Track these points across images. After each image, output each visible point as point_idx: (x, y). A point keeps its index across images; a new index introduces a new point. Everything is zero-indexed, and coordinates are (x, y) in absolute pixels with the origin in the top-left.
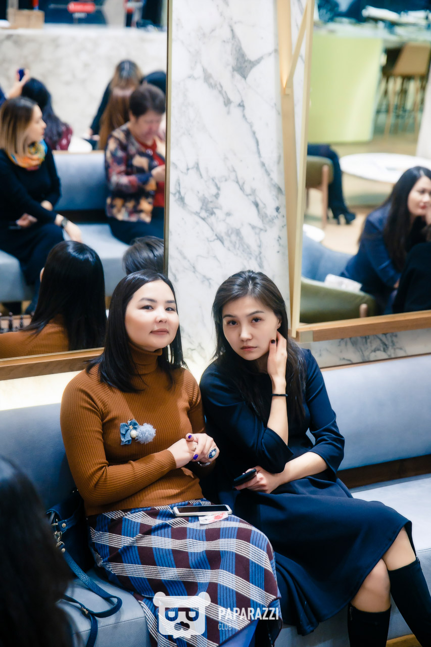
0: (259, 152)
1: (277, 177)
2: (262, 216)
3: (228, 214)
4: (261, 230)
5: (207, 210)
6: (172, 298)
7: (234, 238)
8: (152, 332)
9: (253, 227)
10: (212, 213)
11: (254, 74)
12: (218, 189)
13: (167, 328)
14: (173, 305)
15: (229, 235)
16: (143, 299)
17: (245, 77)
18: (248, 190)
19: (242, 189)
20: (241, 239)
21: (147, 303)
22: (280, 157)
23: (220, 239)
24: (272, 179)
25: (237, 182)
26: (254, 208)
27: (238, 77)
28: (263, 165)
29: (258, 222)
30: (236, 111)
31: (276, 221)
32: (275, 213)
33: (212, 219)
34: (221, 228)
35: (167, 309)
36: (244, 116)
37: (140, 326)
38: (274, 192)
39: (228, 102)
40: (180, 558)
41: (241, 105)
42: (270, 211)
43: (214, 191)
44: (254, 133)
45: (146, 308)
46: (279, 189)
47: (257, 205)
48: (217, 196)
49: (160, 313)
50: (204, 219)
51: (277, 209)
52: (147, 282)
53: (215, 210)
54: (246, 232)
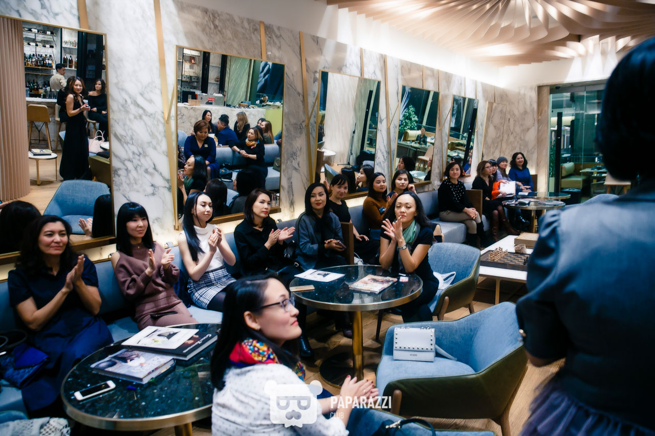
0: (384, 142)
4: (384, 162)
6: (384, 179)
7: (380, 164)
8: (380, 188)
13: (384, 187)
16: (377, 180)
17: (381, 124)
28: (384, 146)
35: (383, 182)
38: (386, 153)
39: (379, 130)
41: (381, 131)
45: (378, 183)
52: (378, 176)
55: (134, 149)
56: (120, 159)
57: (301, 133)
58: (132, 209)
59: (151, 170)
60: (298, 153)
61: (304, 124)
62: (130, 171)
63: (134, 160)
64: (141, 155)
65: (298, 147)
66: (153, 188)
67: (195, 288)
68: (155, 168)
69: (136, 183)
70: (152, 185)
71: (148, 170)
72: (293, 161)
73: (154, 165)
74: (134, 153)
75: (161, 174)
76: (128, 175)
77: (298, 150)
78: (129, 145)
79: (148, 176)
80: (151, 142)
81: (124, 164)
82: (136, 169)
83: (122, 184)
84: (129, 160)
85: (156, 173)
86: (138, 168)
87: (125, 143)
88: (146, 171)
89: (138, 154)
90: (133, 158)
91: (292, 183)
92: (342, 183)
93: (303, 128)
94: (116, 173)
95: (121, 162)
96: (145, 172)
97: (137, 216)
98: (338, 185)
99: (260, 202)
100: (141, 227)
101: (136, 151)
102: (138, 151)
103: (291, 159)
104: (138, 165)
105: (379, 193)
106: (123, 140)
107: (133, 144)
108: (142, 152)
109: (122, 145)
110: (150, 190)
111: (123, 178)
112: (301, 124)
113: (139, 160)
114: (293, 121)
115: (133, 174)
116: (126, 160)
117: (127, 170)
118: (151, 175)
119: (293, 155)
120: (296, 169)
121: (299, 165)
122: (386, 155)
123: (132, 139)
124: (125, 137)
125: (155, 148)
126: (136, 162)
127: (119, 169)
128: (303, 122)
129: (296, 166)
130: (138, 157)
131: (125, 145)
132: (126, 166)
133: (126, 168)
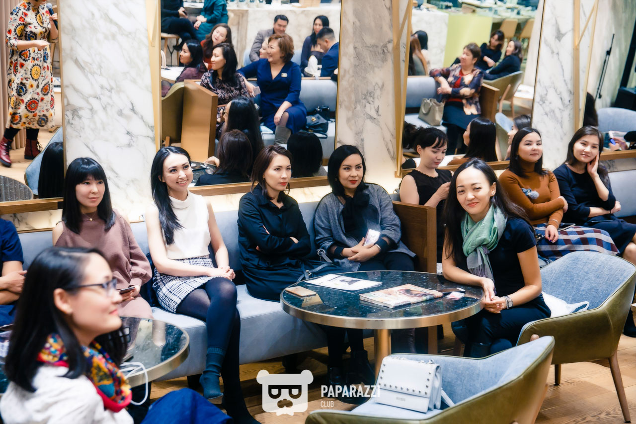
0: (563, 75)
1: (570, 86)
2: (563, 104)
3: (550, 103)
4: (563, 110)
5: (542, 101)
6: (540, 139)
7: (552, 114)
8: (531, 155)
9: (560, 109)
10: (544, 102)
11: (564, 39)
12: (547, 91)
13: (537, 152)
14: (540, 142)
15: (550, 113)
16: (526, 141)
17: (560, 41)
18: (558, 92)
19: (556, 91)
20: (555, 115)
21: (529, 142)
22: (571, 77)
23: (546, 114)
24: (568, 87)
25: (555, 89)
26: (560, 100)
27: (557, 41)
28: (565, 81)
29: (561, 107)
30: (556, 56)
31: (569, 106)
32: (568, 103)
33: (544, 105)
34: (547, 109)
35: (537, 144)
36: (559, 58)
37: (526, 153)
38: (569, 93)
39: (553, 52)
40: (567, 242)
41: (558, 54)
42: (567, 102)
43: (545, 92)
44: (562, 66)
45: (528, 144)
46: (571, 92)
47: (561, 99)
48: (546, 94)
49: (535, 146)
50: (541, 105)
51: (569, 101)
52: (529, 133)
53: (546, 101)
54: (557, 112)
55: (103, 81)
56: (83, 95)
57: (384, 60)
58: (85, 166)
59: (127, 111)
60: (378, 92)
61: (390, 47)
62: (96, 112)
63: (102, 97)
64: (113, 91)
65: (377, 83)
66: (128, 137)
67: (162, 281)
68: (133, 110)
69: (104, 129)
70: (128, 133)
71: (123, 112)
72: (368, 105)
73: (132, 104)
74: (102, 87)
75: (142, 118)
76: (92, 116)
77: (376, 87)
78: (95, 75)
79: (122, 120)
80: (128, 73)
81: (88, 102)
82: (105, 108)
83: (83, 129)
84: (96, 97)
85: (135, 116)
86: (109, 109)
87: (91, 73)
88: (120, 113)
89: (109, 88)
90: (102, 94)
91: (363, 140)
92: (440, 145)
93: (389, 52)
94: (76, 113)
95: (83, 98)
96: (119, 115)
97: (91, 178)
98: (434, 148)
99: (275, 170)
100: (93, 193)
101: (106, 85)
102: (109, 83)
103: (364, 101)
104: (109, 104)
105: (528, 163)
106: (87, 69)
107: (101, 74)
108: (114, 86)
109: (86, 76)
110: (125, 139)
111: (86, 121)
112: (385, 46)
113: (110, 97)
114: (369, 40)
115: (101, 115)
116: (90, 96)
117: (91, 110)
118: (127, 118)
119: (368, 95)
120: (371, 118)
121: (378, 112)
122: (567, 97)
123: (100, 67)
124: (91, 64)
125: (134, 81)
126: (105, 99)
127: (81, 108)
128: (389, 42)
129: (373, 114)
130: (108, 93)
131: (90, 76)
132: (91, 105)
133: (90, 107)
